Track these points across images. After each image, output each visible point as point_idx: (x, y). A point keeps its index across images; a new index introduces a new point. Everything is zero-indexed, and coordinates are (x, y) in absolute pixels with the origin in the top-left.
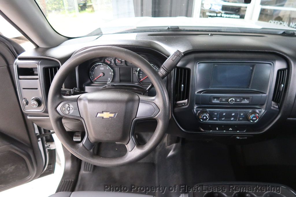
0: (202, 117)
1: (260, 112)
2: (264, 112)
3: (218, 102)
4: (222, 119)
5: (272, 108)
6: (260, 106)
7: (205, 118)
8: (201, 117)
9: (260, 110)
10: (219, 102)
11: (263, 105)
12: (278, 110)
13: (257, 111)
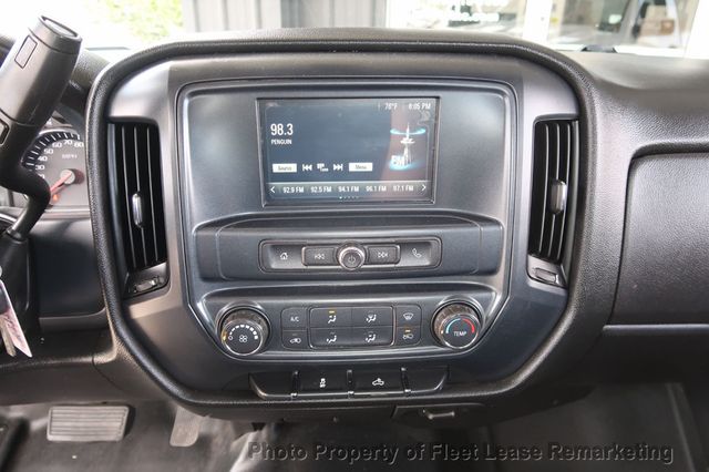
0: (230, 338)
1: (486, 304)
2: (502, 304)
3: (297, 264)
4: (329, 341)
5: (534, 284)
6: (480, 277)
7: (243, 339)
8: (228, 335)
9: (484, 295)
10: (302, 267)
11: (493, 272)
12: (561, 292)
13: (474, 299)
